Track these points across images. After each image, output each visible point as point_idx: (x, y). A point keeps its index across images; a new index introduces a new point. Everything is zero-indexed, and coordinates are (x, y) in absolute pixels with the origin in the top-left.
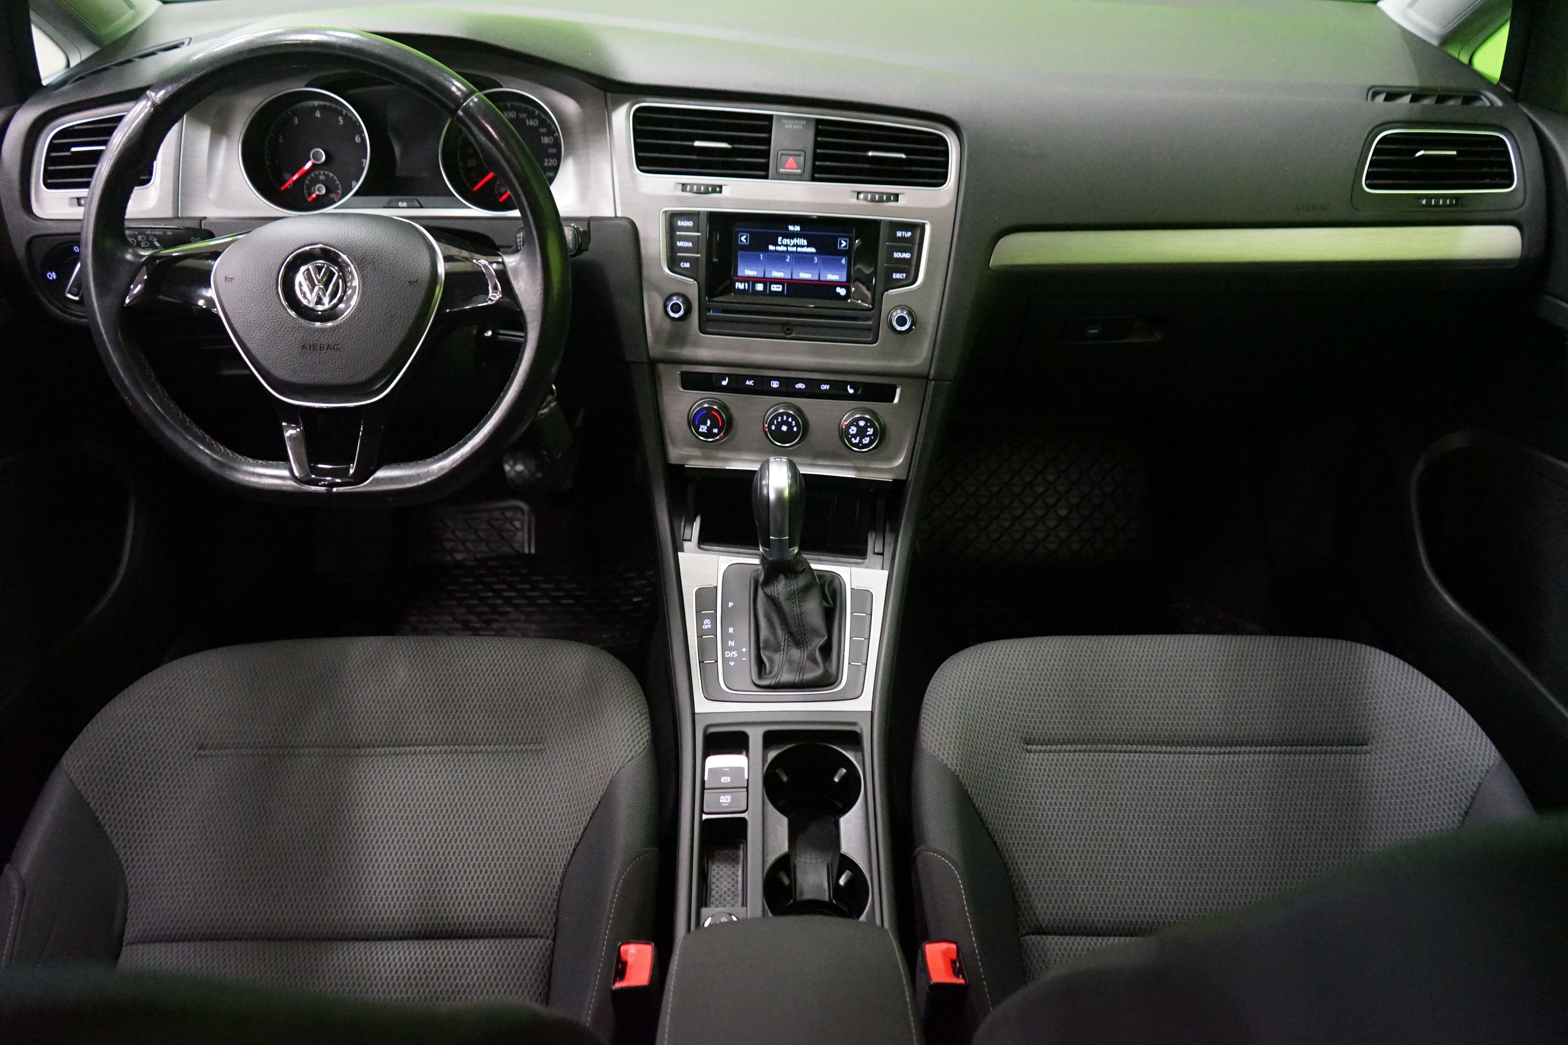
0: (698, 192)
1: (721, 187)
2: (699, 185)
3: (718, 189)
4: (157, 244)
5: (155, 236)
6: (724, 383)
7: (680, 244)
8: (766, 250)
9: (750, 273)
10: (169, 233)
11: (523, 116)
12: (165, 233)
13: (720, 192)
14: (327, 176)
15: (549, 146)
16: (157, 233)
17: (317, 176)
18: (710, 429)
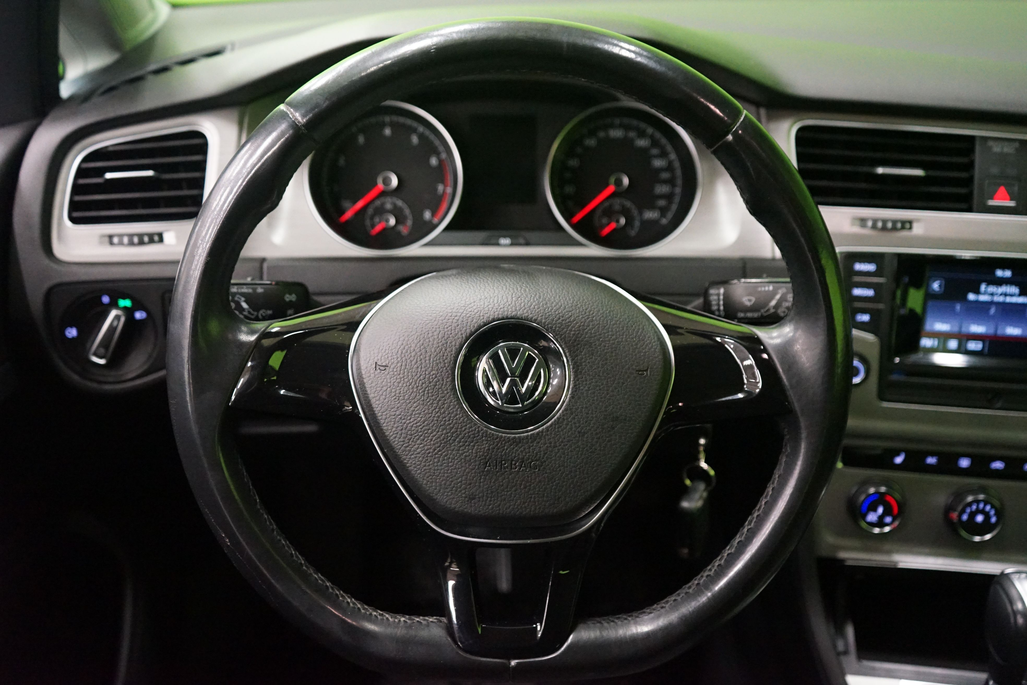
0: (884, 228)
1: (910, 222)
2: (885, 222)
3: (907, 225)
4: (245, 305)
5: (243, 294)
6: (899, 460)
7: (857, 292)
8: (964, 298)
9: (941, 327)
10: (260, 290)
11: (632, 134)
12: (254, 290)
13: (911, 228)
14: (395, 205)
15: (661, 170)
16: (245, 290)
17: (383, 204)
18: (881, 518)
